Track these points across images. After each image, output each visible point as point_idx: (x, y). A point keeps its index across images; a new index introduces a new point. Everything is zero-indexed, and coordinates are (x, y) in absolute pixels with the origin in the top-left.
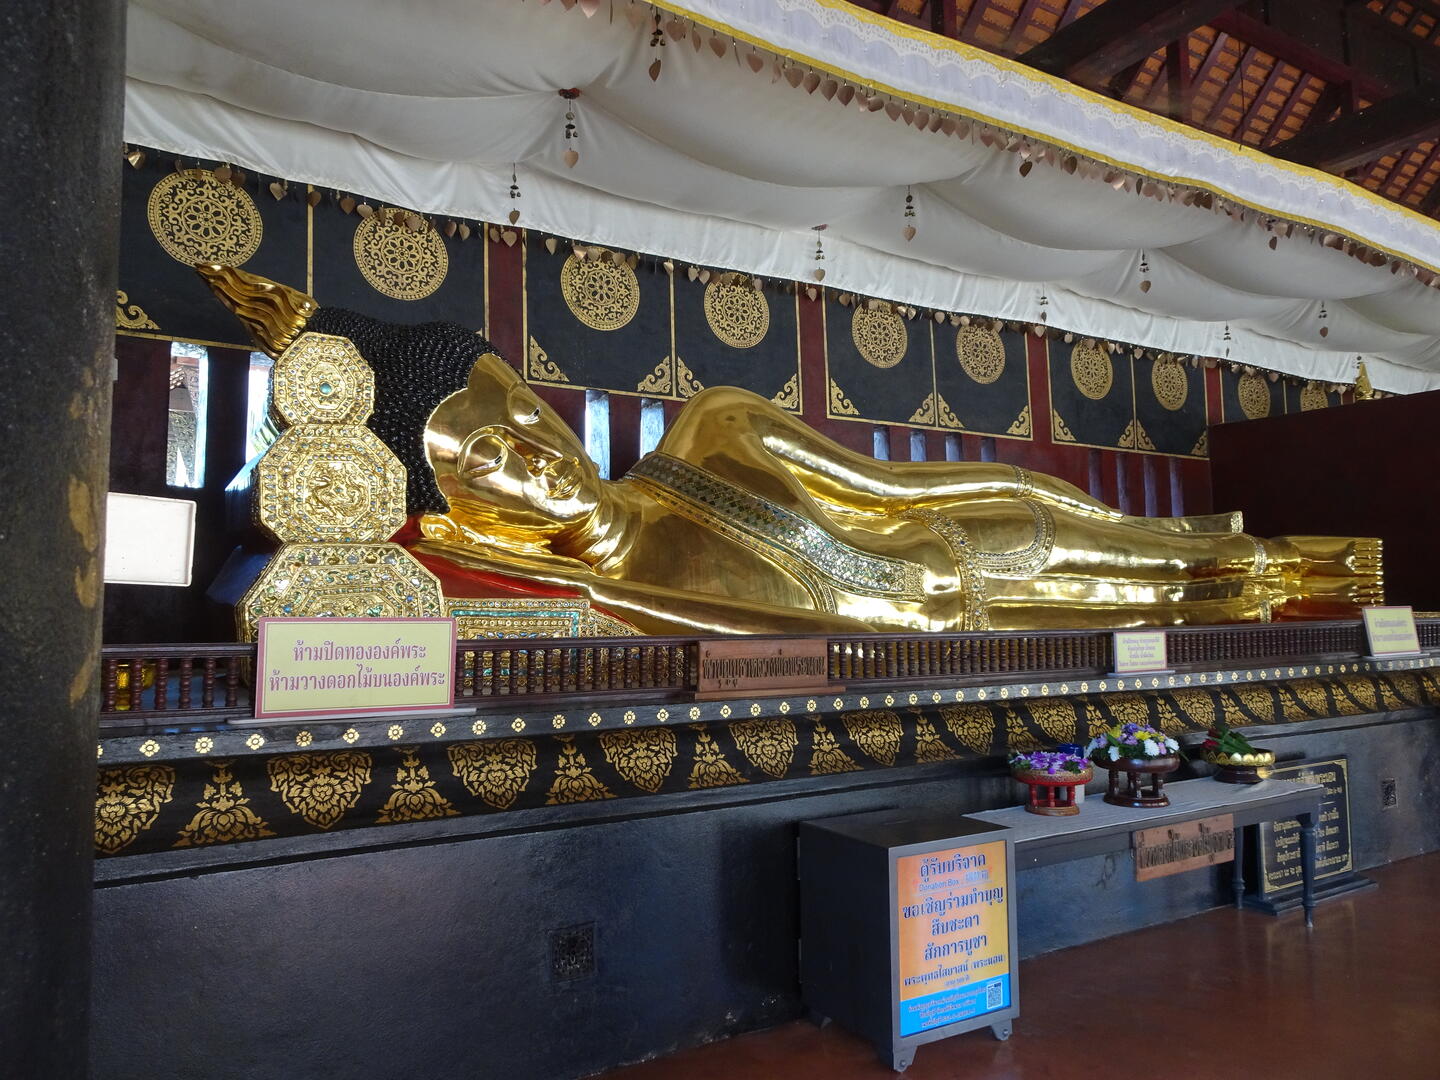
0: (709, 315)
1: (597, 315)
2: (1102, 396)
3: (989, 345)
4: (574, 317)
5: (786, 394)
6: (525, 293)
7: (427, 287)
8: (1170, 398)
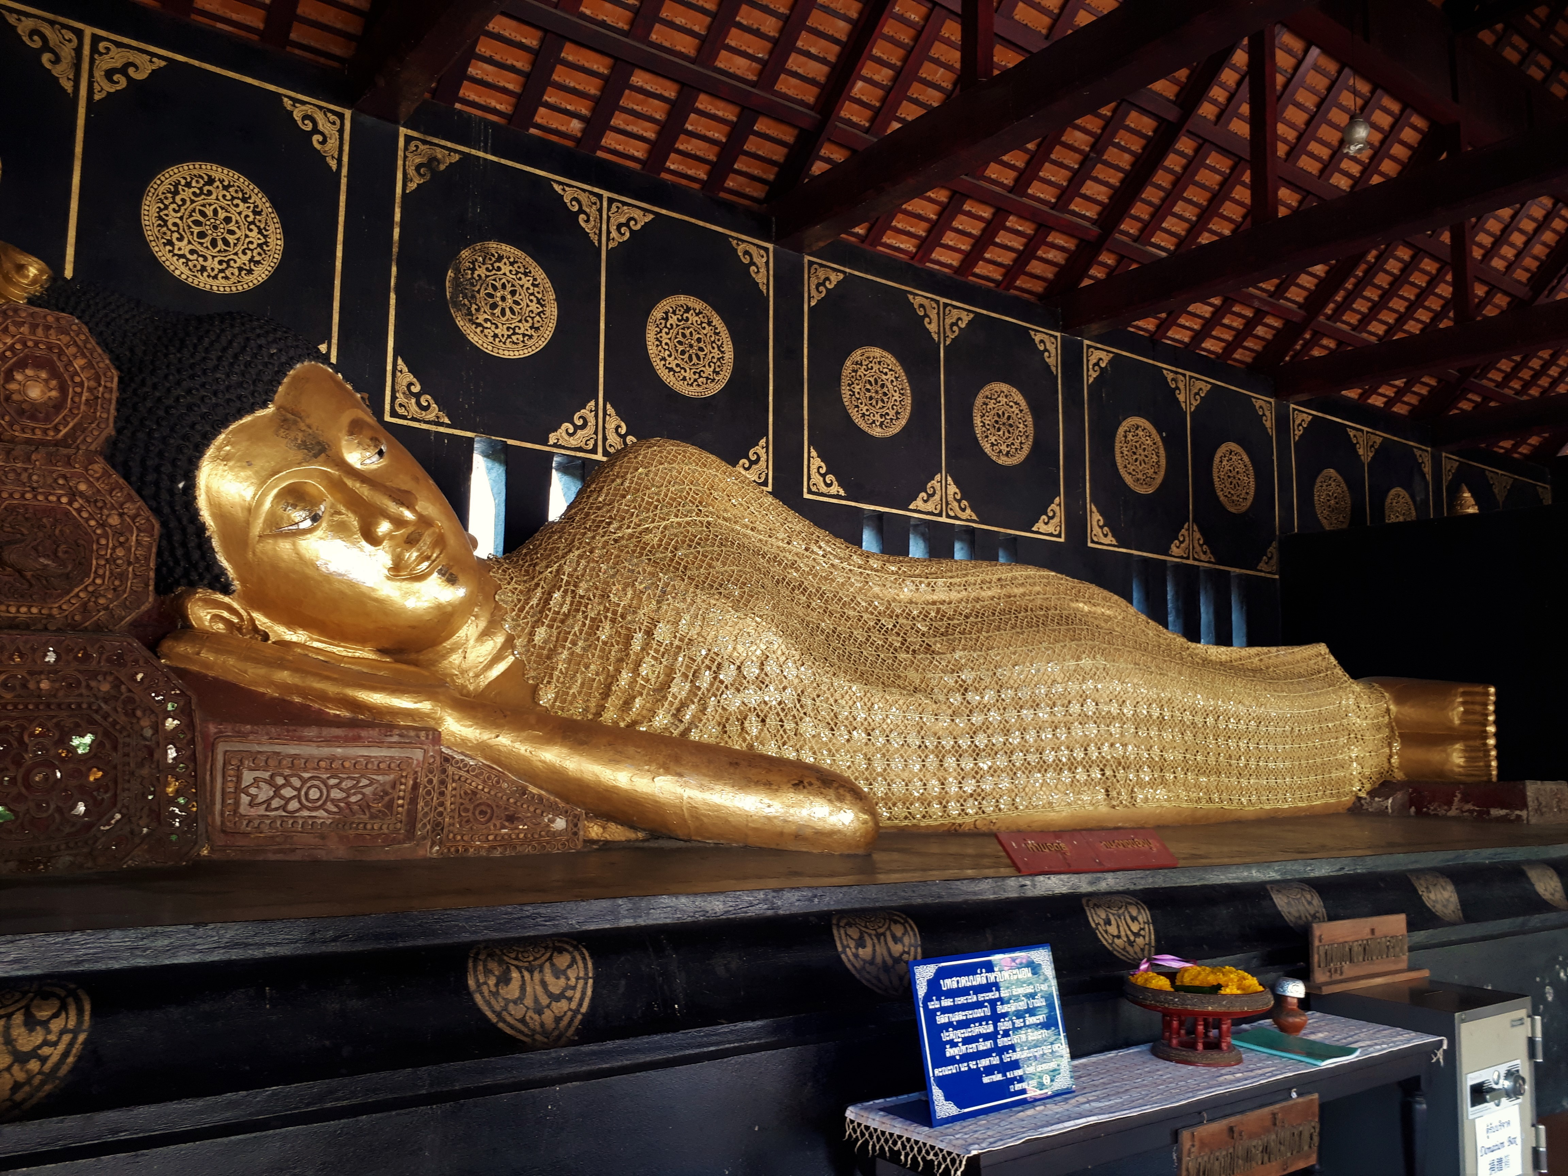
0: (652, 349)
1: (495, 336)
2: (1150, 491)
3: (1014, 416)
4: (463, 338)
5: (752, 463)
6: (393, 296)
7: (251, 277)
8: (1235, 498)
